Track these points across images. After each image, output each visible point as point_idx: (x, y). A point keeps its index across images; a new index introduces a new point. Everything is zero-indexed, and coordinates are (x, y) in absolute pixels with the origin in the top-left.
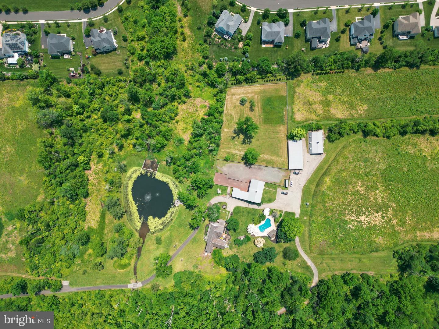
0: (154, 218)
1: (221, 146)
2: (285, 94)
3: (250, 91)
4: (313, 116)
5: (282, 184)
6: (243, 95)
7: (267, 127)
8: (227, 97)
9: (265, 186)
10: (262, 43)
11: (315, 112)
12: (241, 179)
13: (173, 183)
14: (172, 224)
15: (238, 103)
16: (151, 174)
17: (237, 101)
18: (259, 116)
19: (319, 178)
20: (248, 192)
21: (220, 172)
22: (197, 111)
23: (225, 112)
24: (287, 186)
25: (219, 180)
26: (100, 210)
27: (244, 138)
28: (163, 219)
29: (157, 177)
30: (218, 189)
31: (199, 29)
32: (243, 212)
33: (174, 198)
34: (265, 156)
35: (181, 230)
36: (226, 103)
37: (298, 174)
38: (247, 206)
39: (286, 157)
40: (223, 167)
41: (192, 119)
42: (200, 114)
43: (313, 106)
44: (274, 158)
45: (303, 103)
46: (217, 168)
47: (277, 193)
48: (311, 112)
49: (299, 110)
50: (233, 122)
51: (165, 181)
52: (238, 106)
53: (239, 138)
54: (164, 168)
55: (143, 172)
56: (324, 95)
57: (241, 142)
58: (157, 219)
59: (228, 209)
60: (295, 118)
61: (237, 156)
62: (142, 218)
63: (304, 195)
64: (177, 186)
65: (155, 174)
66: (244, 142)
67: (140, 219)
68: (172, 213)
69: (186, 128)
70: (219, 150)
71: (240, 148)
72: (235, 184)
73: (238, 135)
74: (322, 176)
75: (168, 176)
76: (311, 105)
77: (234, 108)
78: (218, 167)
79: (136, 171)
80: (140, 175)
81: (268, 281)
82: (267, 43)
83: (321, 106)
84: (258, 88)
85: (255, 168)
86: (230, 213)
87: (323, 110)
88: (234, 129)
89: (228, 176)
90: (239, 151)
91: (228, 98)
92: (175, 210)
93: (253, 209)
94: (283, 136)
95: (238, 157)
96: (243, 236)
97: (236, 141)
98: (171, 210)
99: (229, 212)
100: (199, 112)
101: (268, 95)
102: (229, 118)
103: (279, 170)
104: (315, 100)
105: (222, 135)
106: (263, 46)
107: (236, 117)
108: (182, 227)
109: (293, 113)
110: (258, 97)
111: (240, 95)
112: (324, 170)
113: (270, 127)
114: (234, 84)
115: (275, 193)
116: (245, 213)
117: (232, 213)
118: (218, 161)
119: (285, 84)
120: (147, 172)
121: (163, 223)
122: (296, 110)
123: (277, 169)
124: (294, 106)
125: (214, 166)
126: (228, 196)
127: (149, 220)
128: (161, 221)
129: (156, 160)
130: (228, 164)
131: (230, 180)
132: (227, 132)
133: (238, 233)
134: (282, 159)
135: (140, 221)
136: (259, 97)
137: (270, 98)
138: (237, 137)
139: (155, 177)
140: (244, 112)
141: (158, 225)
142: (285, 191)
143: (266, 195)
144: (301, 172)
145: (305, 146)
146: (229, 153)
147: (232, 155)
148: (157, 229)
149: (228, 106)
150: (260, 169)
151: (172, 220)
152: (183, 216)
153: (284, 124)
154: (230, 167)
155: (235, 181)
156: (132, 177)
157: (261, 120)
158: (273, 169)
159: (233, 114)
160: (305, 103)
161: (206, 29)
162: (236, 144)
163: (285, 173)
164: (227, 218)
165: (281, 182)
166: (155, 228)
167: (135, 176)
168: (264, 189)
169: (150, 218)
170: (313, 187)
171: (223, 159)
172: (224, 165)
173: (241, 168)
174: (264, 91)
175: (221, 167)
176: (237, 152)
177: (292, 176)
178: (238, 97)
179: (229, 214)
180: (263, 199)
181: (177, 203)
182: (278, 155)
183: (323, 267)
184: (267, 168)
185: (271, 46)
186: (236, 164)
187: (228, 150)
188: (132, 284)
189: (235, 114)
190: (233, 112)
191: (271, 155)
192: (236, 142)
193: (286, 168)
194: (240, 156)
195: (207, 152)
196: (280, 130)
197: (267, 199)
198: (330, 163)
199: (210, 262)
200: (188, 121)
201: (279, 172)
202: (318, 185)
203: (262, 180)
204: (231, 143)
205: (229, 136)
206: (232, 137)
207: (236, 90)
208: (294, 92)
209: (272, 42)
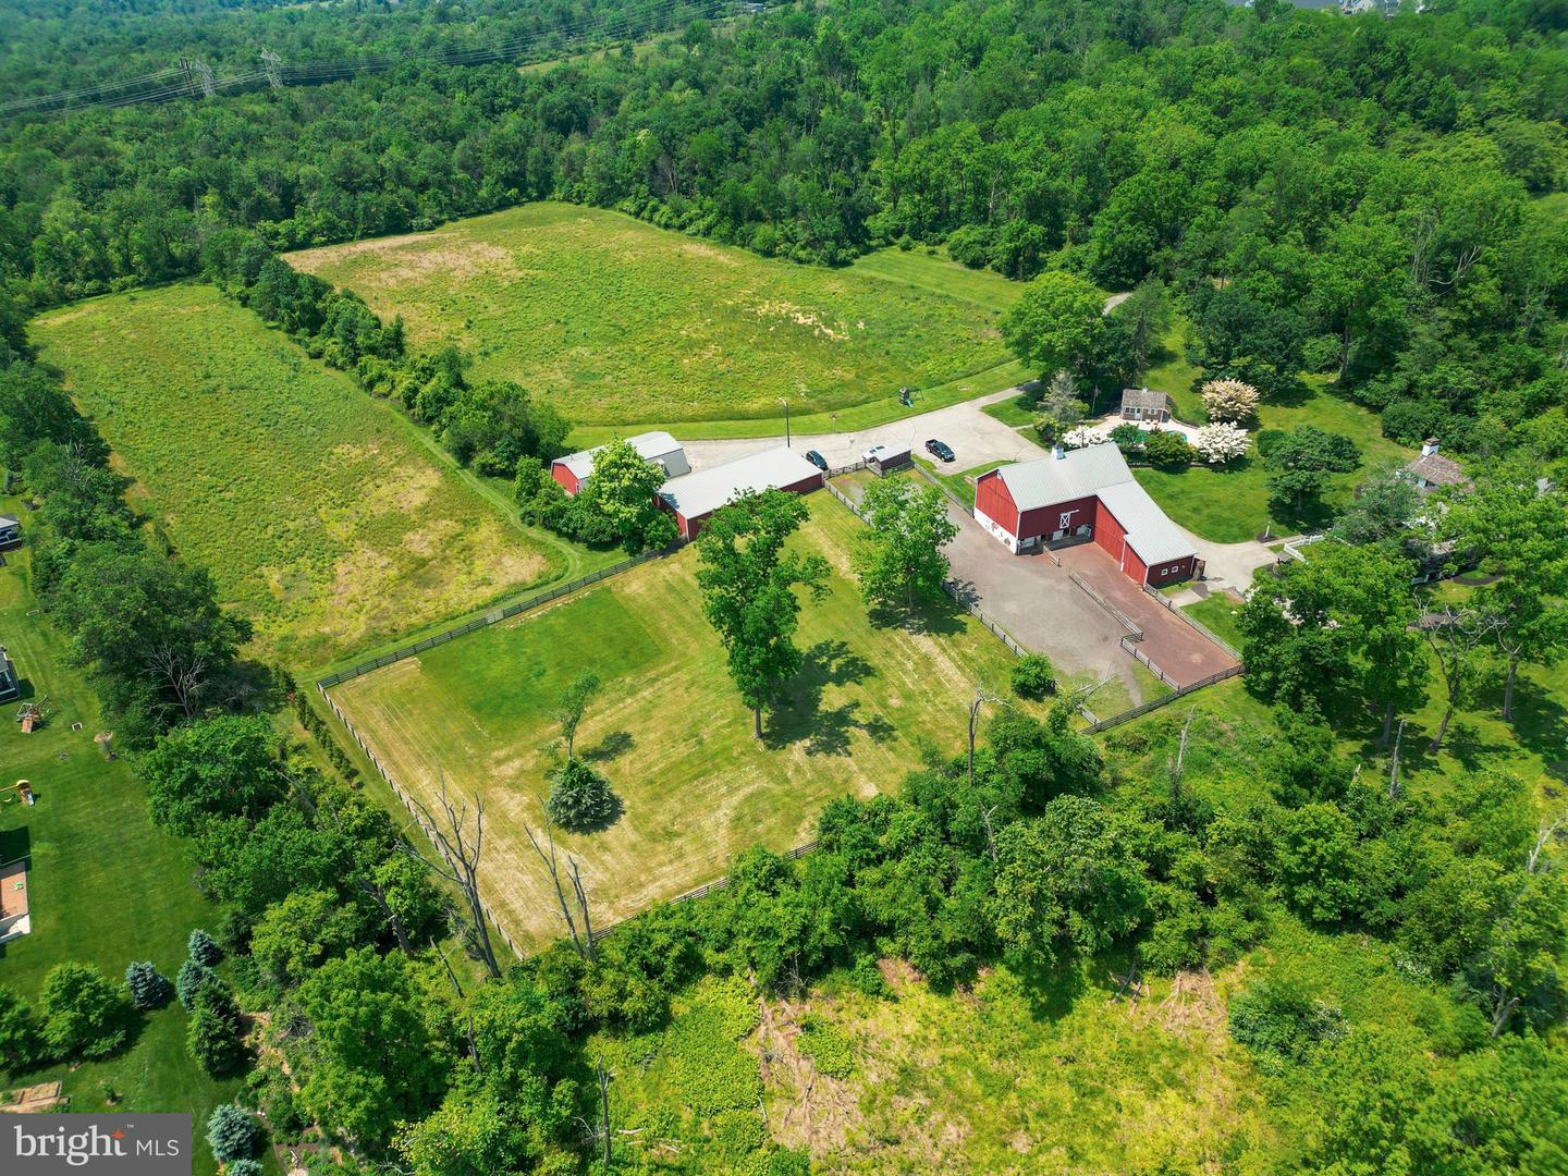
2: (408, 665)
6: (541, 839)
8: (614, 919)
15: (619, 833)
17: (604, 847)
18: (632, 691)
20: (1094, 498)
21: (1150, 679)
22: (908, 1077)
27: (830, 686)
32: (1196, 510)
40: (1104, 678)
41: (1009, 1066)
42: (911, 1027)
43: (426, 554)
45: (425, 588)
47: (967, 468)
48: (466, 549)
50: (778, 790)
52: (639, 821)
53: (857, 705)
56: (341, 550)
57: (869, 681)
60: (542, 575)
61: (964, 656)
63: (883, 420)
66: (858, 671)
69: (1133, 1059)
71: (910, 666)
72: (1117, 595)
73: (841, 718)
74: (750, 419)
76: (423, 563)
77: (670, 835)
78: (1134, 699)
83: (408, 537)
87: (428, 523)
88: (820, 756)
90: (927, 661)
91: (621, 907)
94: (675, 566)
95: (970, 652)
97: (884, 706)
100: (900, 1052)
101: (458, 726)
102: (771, 822)
104: (384, 561)
107: (732, 791)
109: (516, 590)
110: (499, 762)
113: (664, 625)
116: (1195, 503)
117: (1262, 541)
119: (338, 692)
122: (489, 592)
124: (468, 606)
126: (1214, 587)
130: (1060, 670)
131: (1130, 620)
132: (874, 777)
136: (501, 754)
137: (476, 708)
138: (856, 715)
140: (663, 772)
142: (929, 456)
147: (984, 679)
153: (607, 589)
155: (1104, 602)
157: (652, 674)
159: (725, 813)
160: (427, 583)
162: (907, 697)
163: (852, 488)
170: (823, 417)
172: (1086, 682)
173: (1012, 607)
174: (440, 751)
175: (1118, 687)
176: (946, 666)
178: (569, 856)
186: (1014, 637)
189: (711, 809)
190: (707, 824)
192: (895, 702)
193: (823, 494)
194: (956, 645)
196: (651, 586)
204: (925, 717)
205: (890, 756)
206: (881, 739)
207: (517, 905)
208: (376, 638)
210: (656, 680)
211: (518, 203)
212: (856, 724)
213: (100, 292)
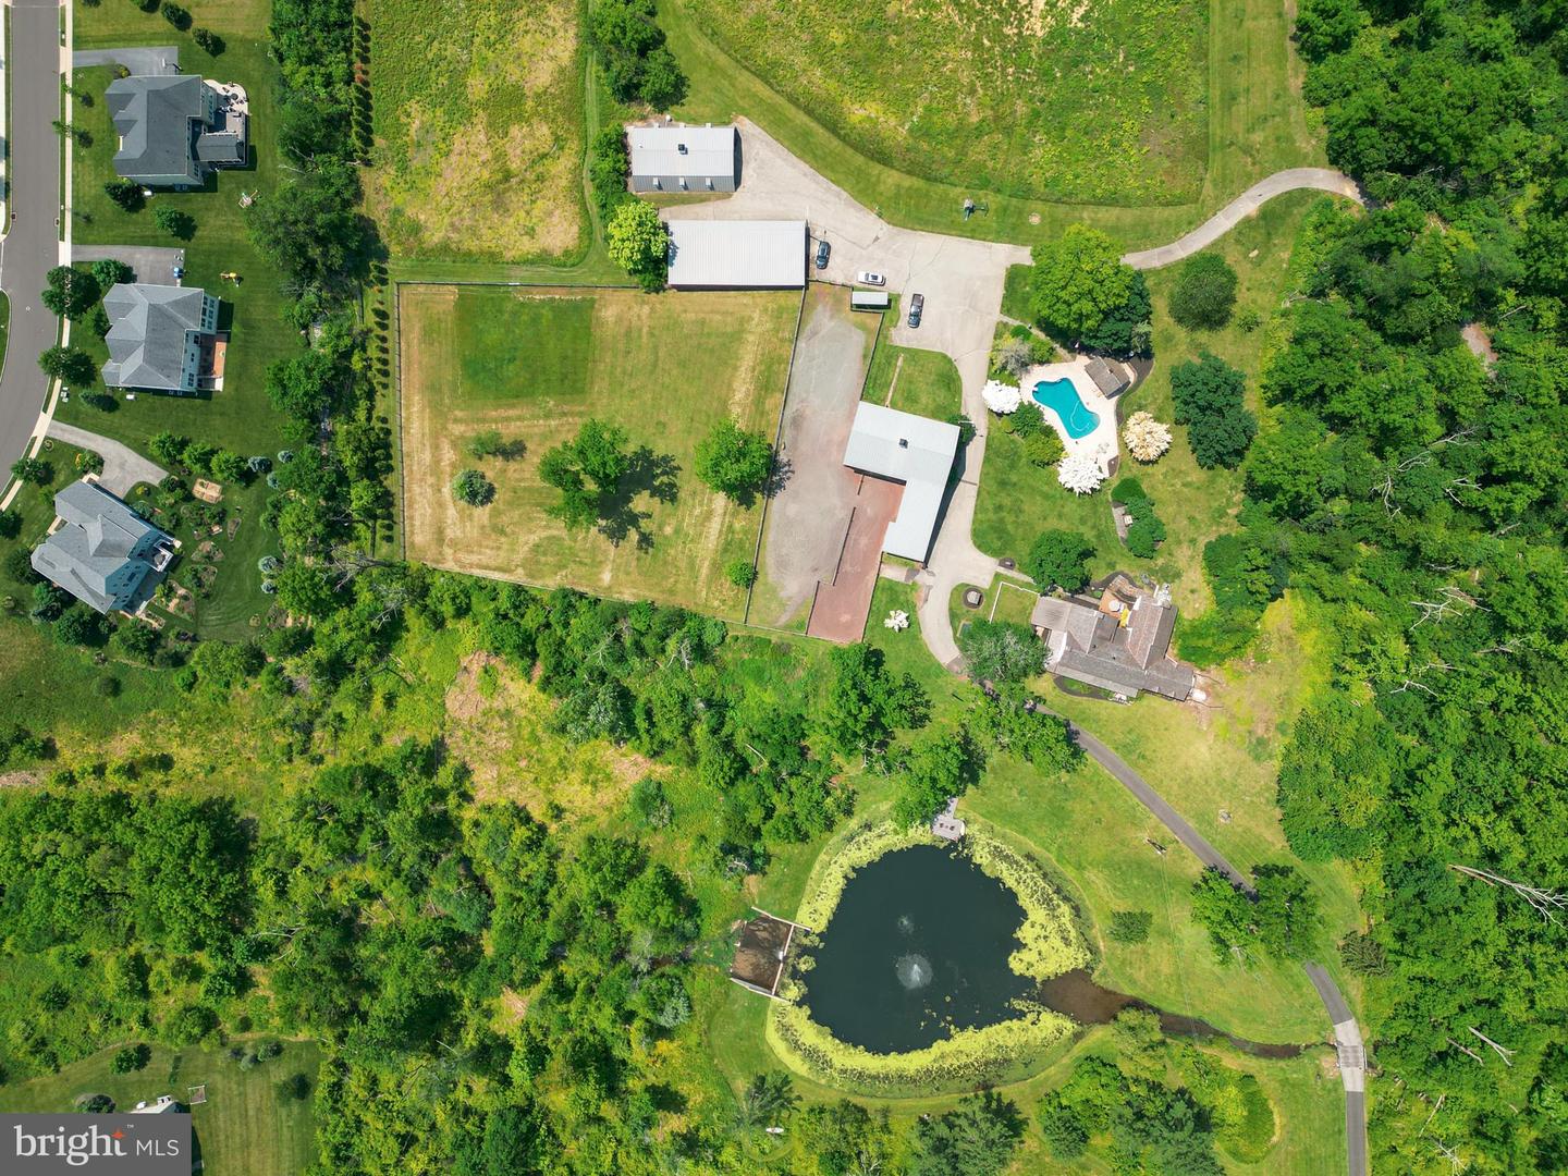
0: (1020, 946)
1: (681, 601)
2: (450, 295)
3: (427, 457)
4: (562, 167)
5: (873, 321)
6: (446, 490)
7: (600, 386)
8: (450, 565)
9: (880, 402)
10: (204, 392)
11: (544, 156)
12: (843, 515)
13: (852, 846)
14: (1049, 857)
15: (482, 513)
16: (805, 951)
17: (471, 517)
18: (547, 416)
19: (850, 151)
20: (903, 483)
21: (805, 613)
22: (507, 714)
23: (519, 577)
24: (880, 298)
25: (845, 618)
27: (646, 493)
28: (1024, 901)
29: (821, 925)
30: (889, 623)
31: (115, 687)
32: (1000, 508)
33: (926, 840)
34: (738, 396)
35: (1079, 810)
36: (477, 572)
37: (827, 247)
38: (973, 491)
39: (745, 298)
40: (783, 594)
41: (545, 737)
42: (525, 697)
43: (514, 167)
44: (748, 357)
45: (496, 210)
46: (787, 627)
47: (914, 345)
48: (540, 178)
49: (531, 233)
50: (567, 542)
51: (842, 882)
52: (496, 513)
53: (649, 516)
54: (778, 885)
55: (794, 992)
56: (468, 116)
57: (668, 504)
58: (1025, 933)
59: (984, 582)
60: (567, 253)
61: (730, 526)
62: (1018, 1004)
63: (927, 223)
64: (868, 827)
65: (807, 934)
66: (669, 494)
67: (1021, 1015)
68: (997, 853)
69: (590, 767)
70: (700, 610)
71: (697, 511)
72: (864, 541)
73: (633, 519)
74: (838, 135)
75: (817, 866)
76: (507, 176)
77: (502, 532)
78: (783, 620)
79: (786, 1030)
80: (806, 1010)
81: (1336, 405)
82: (206, 368)
83: (514, 130)
84: (415, 416)
85: (794, 446)
86: (1002, 570)
87: (535, 121)
88: (603, 536)
89: (826, 576)
90: (708, 515)
91: (457, 561)
92: (982, 838)
93: (987, 460)
94: (646, 309)
95: (737, 526)
96: (1117, 512)
97: (660, 528)
98: (981, 857)
99: (997, 576)
100: (513, 704)
101: (450, 373)
102: (550, 559)
103: (807, 329)
104: (487, 155)
105: (628, 596)
106: (219, 385)
107: (547, 527)
108: (1069, 805)
109: (543, 258)
110: (456, 421)
111: (441, 505)
112: (814, 125)
113: (602, 367)
114: (390, 528)
115: (913, 355)
116: (1007, 502)
117: (1002, 564)
118: (754, 620)
119: (405, 290)
120: (795, 974)
121: (1047, 901)
122: (528, 247)
123: (802, 344)
124: (509, 255)
125: (774, 639)
126: (922, 578)
127: (1030, 973)
128: (1036, 913)
129: (735, 926)
130: (769, 572)
131: (846, 567)
132: (616, 570)
133: (1099, 536)
134: (756, 316)
135: (1031, 1017)
136: (459, 414)
137: (466, 364)
138: (643, 523)
139: (820, 935)
140: (525, 489)
141: (1052, 926)
142: (906, 307)
143: (924, 400)
144: (817, 233)
145: (697, 208)
146: (716, 567)
147: (725, 550)
148: (1073, 934)
149: (493, 563)
150: (797, 422)
151: (1029, 857)
152: (1013, 798)
153: (593, 301)
154: (782, 564)
155: (850, 542)
156: (816, 1051)
157: (566, 408)
158: (799, 362)
159: (534, 538)
160: (499, 205)
161: (118, 654)
162: (677, 531)
163: (820, 308)
164: (1028, 585)
165: (863, 327)
166: (1067, 941)
167: (811, 1034)
168: (894, 406)
169: (1017, 964)
170: (891, 179)
171: (744, 596)
172: (774, 591)
173: (792, 509)
174: (432, 388)
175: (783, 605)
176: (715, 525)
177: (835, 272)
178: (451, 512)
179: (1006, 578)
180: (937, 413)
181: (949, 826)
182: (737, 336)
183: (1266, 143)
184: (794, 389)
185: (221, 349)
186: (770, 537)
187: (704, 571)
188: (1346, 1072)
189: (531, 532)
190: (522, 539)
191: (736, 368)
192: (668, 530)
193: (795, 299)
194: (734, 515)
195: (709, 670)
196: (619, 320)
197: (942, 396)
198: (781, 100)
199: (1239, 675)
200: (554, 761)
201: (814, 333)
202: (882, 157)
203: (851, 416)
204: (672, 552)
205: (634, 563)
206: (640, 548)
207: (417, 523)
208: (446, 250)
209: (205, 345)
210: (565, 414)
212: (638, 528)
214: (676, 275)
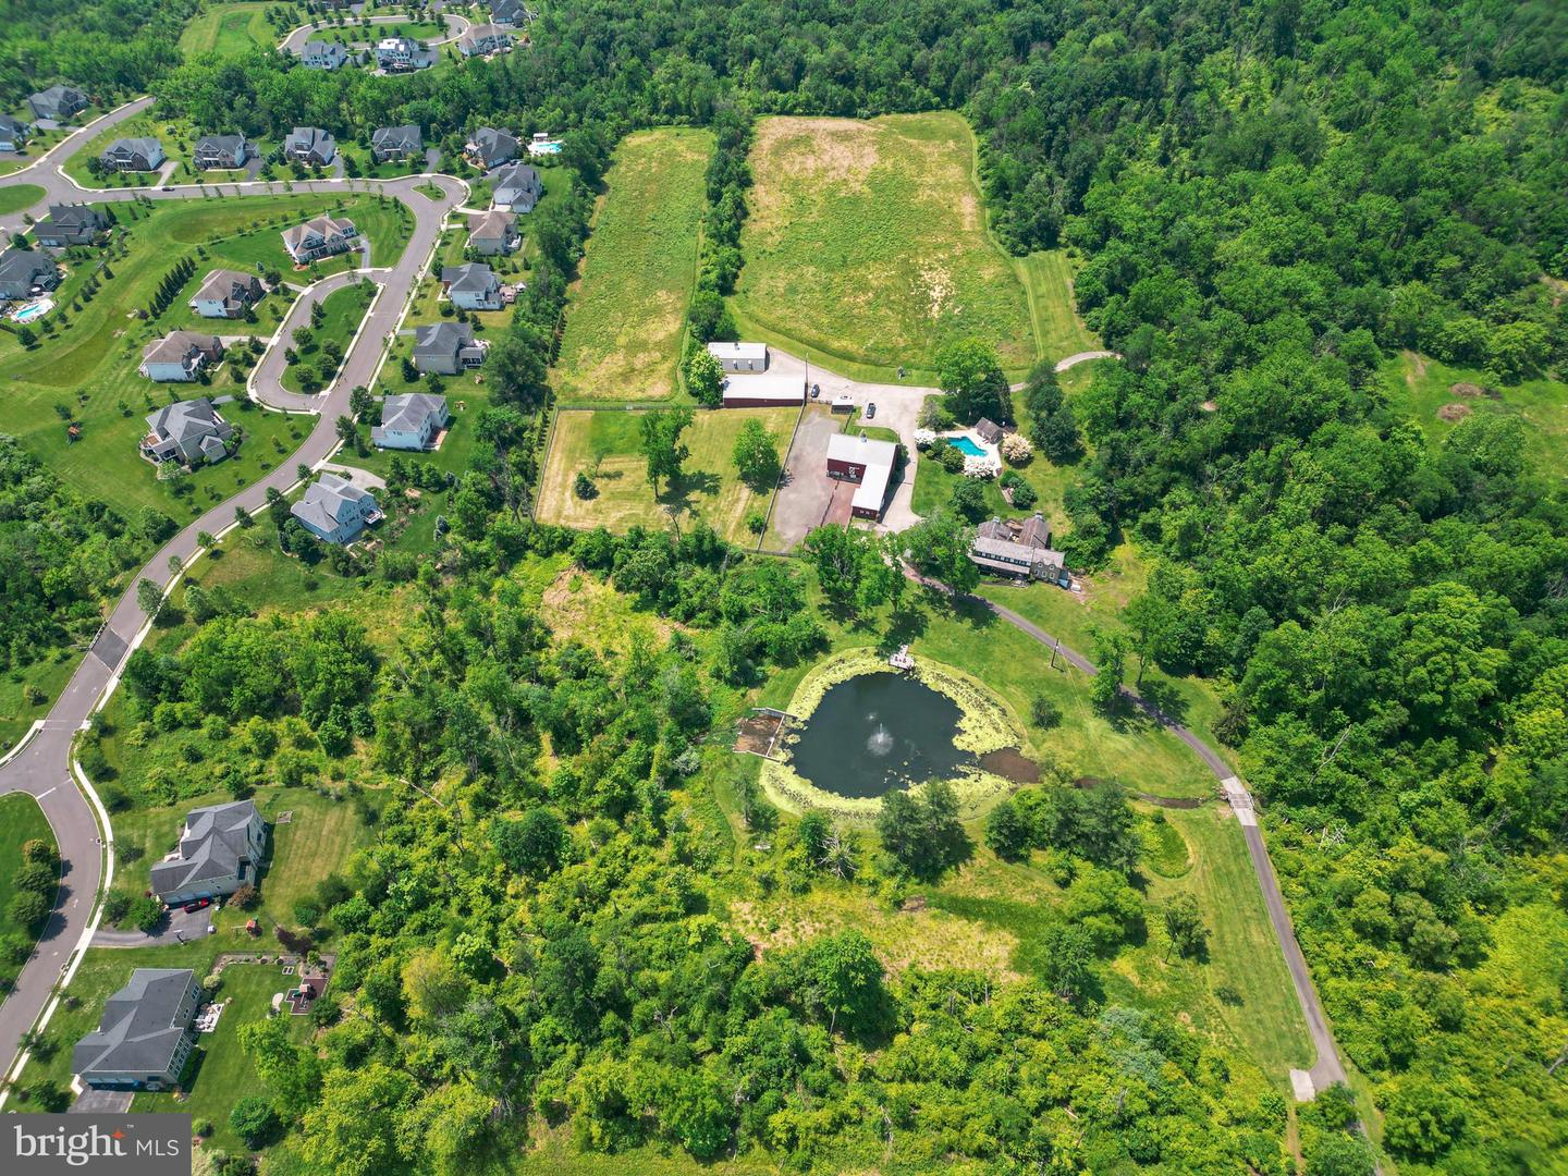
0: (960, 732)
2: (589, 413)
3: (560, 479)
4: (665, 367)
5: (845, 417)
6: (568, 493)
8: (563, 524)
10: (427, 451)
11: (655, 363)
12: (826, 499)
13: (831, 672)
14: (979, 680)
15: (589, 504)
16: (792, 731)
17: (580, 505)
19: (831, 357)
22: (585, 602)
26: (934, 917)
27: (698, 491)
28: (962, 705)
29: (806, 716)
31: (312, 586)
32: (928, 494)
33: (886, 669)
35: (997, 651)
38: (910, 488)
39: (768, 409)
40: (784, 537)
41: (611, 615)
42: (600, 593)
43: (637, 367)
45: (624, 382)
46: (786, 553)
47: (871, 426)
48: (652, 371)
49: (643, 391)
51: (822, 692)
52: (597, 503)
53: (698, 502)
54: (773, 692)
55: (783, 756)
56: (615, 351)
57: (712, 496)
58: (963, 724)
60: (662, 397)
61: (751, 504)
62: (962, 768)
63: (876, 381)
64: (842, 661)
65: (795, 719)
66: (714, 490)
67: (966, 775)
68: (939, 677)
70: (727, 545)
71: (730, 499)
72: (840, 513)
73: (688, 504)
74: (826, 353)
75: (803, 682)
76: (633, 370)
77: (600, 512)
78: (784, 550)
79: (775, 780)
80: (792, 768)
82: (432, 439)
83: (640, 355)
84: (556, 462)
85: (795, 468)
87: (652, 351)
88: (667, 512)
90: (738, 500)
91: (567, 523)
92: (928, 669)
93: (918, 474)
94: (708, 415)
95: (756, 504)
96: (1004, 492)
97: (705, 508)
98: (927, 678)
100: (591, 596)
101: (582, 444)
102: (629, 524)
103: (805, 421)
104: (622, 363)
106: (437, 448)
107: (631, 509)
108: (990, 648)
109: (648, 399)
110: (581, 463)
111: (563, 500)
112: (811, 348)
114: (527, 509)
115: (870, 429)
116: (932, 490)
118: (764, 550)
119: (563, 413)
120: (784, 745)
121: (980, 706)
122: (640, 395)
123: (802, 427)
124: (628, 398)
125: (777, 560)
126: (879, 528)
127: (970, 749)
128: (972, 713)
129: (738, 721)
130: (776, 526)
133: (994, 504)
134: (774, 416)
135: (973, 777)
136: (584, 461)
137: (592, 441)
138: (694, 505)
139: (805, 722)
140: (619, 492)
141: (984, 721)
142: (865, 408)
145: (742, 374)
146: (740, 525)
147: (747, 517)
148: (1002, 726)
150: (796, 458)
151: (963, 680)
152: (949, 644)
154: (785, 522)
156: (799, 795)
158: (799, 434)
159: (621, 514)
161: (323, 570)
162: (716, 509)
163: (813, 413)
165: (839, 421)
166: (998, 730)
167: (794, 783)
169: (959, 743)
170: (855, 367)
171: (757, 537)
172: (778, 535)
173: (792, 496)
174: (569, 451)
175: (784, 542)
176: (741, 505)
178: (569, 503)
181: (903, 658)
183: (1069, 345)
184: (796, 445)
185: (443, 435)
186: (778, 509)
187: (732, 527)
188: (1240, 815)
189: (619, 511)
190: (613, 514)
192: (710, 508)
193: (798, 410)
194: (755, 499)
198: (792, 341)
199: (1102, 580)
200: (615, 626)
201: (809, 423)
202: (852, 359)
204: (712, 517)
205: (685, 525)
206: (690, 516)
207: (546, 508)
208: (591, 397)
209: (435, 432)
211: (938, 108)
212: (690, 508)
213: (668, 123)
214: (727, 394)
